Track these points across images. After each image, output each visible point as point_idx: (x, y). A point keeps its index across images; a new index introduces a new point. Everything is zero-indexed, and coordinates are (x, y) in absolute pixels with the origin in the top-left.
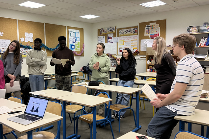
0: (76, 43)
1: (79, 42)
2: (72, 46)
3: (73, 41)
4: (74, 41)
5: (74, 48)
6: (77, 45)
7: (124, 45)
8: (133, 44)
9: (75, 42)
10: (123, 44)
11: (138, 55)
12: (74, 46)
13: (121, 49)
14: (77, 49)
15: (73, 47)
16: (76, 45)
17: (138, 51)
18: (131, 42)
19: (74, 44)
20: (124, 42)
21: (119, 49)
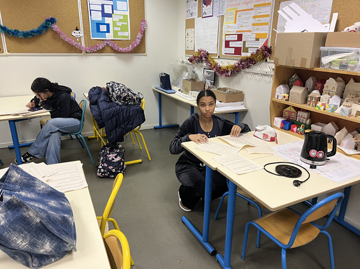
0: (115, 18)
1: (128, 13)
2: (98, 25)
3: (103, 11)
4: (108, 10)
5: (108, 31)
6: (120, 24)
7: (235, 23)
8: (257, 21)
9: (110, 16)
10: (234, 21)
11: (268, 60)
12: (108, 25)
13: (228, 38)
14: (120, 34)
15: (103, 28)
16: (114, 23)
17: (269, 45)
18: (253, 13)
19: (108, 20)
20: (237, 12)
21: (223, 38)
